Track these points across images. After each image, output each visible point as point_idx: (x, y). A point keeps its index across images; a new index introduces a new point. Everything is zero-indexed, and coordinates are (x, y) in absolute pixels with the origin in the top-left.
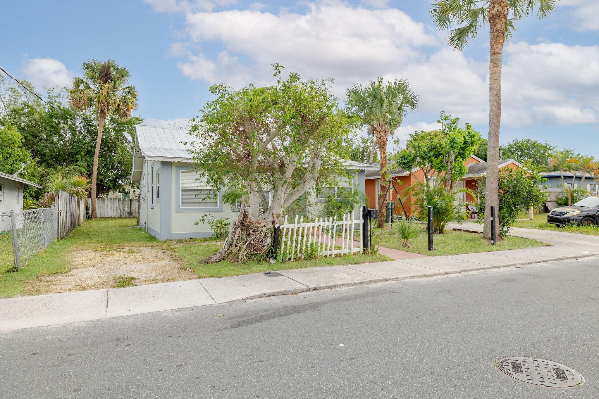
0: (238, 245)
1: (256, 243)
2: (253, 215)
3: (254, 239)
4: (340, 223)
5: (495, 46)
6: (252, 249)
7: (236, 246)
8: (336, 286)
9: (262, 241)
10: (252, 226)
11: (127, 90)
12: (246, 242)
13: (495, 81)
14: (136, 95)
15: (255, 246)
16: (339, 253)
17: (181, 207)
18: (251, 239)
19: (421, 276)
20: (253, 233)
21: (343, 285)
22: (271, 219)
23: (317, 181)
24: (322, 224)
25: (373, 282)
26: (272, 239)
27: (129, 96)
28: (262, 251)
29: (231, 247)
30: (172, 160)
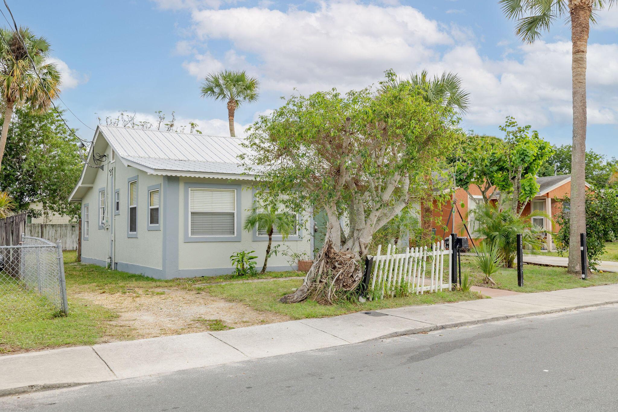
0: (323, 280)
1: (345, 278)
2: (336, 245)
3: (342, 273)
4: (430, 254)
5: (578, 43)
6: (341, 285)
7: (321, 282)
8: (462, 324)
9: (352, 276)
10: (337, 257)
11: (45, 71)
12: (332, 278)
13: (579, 85)
14: (59, 77)
15: (344, 282)
16: (428, 289)
17: (190, 235)
18: (340, 273)
19: (539, 313)
20: (340, 266)
21: (468, 323)
22: (357, 249)
23: (408, 204)
24: (413, 254)
25: (496, 320)
26: (363, 273)
27: (49, 78)
28: (352, 287)
29: (314, 283)
30: (179, 175)
